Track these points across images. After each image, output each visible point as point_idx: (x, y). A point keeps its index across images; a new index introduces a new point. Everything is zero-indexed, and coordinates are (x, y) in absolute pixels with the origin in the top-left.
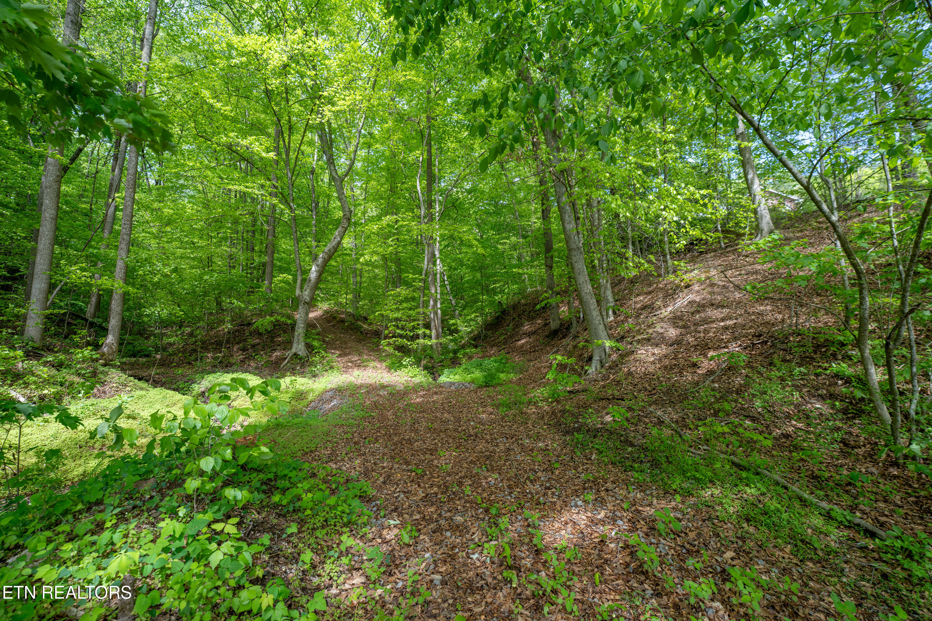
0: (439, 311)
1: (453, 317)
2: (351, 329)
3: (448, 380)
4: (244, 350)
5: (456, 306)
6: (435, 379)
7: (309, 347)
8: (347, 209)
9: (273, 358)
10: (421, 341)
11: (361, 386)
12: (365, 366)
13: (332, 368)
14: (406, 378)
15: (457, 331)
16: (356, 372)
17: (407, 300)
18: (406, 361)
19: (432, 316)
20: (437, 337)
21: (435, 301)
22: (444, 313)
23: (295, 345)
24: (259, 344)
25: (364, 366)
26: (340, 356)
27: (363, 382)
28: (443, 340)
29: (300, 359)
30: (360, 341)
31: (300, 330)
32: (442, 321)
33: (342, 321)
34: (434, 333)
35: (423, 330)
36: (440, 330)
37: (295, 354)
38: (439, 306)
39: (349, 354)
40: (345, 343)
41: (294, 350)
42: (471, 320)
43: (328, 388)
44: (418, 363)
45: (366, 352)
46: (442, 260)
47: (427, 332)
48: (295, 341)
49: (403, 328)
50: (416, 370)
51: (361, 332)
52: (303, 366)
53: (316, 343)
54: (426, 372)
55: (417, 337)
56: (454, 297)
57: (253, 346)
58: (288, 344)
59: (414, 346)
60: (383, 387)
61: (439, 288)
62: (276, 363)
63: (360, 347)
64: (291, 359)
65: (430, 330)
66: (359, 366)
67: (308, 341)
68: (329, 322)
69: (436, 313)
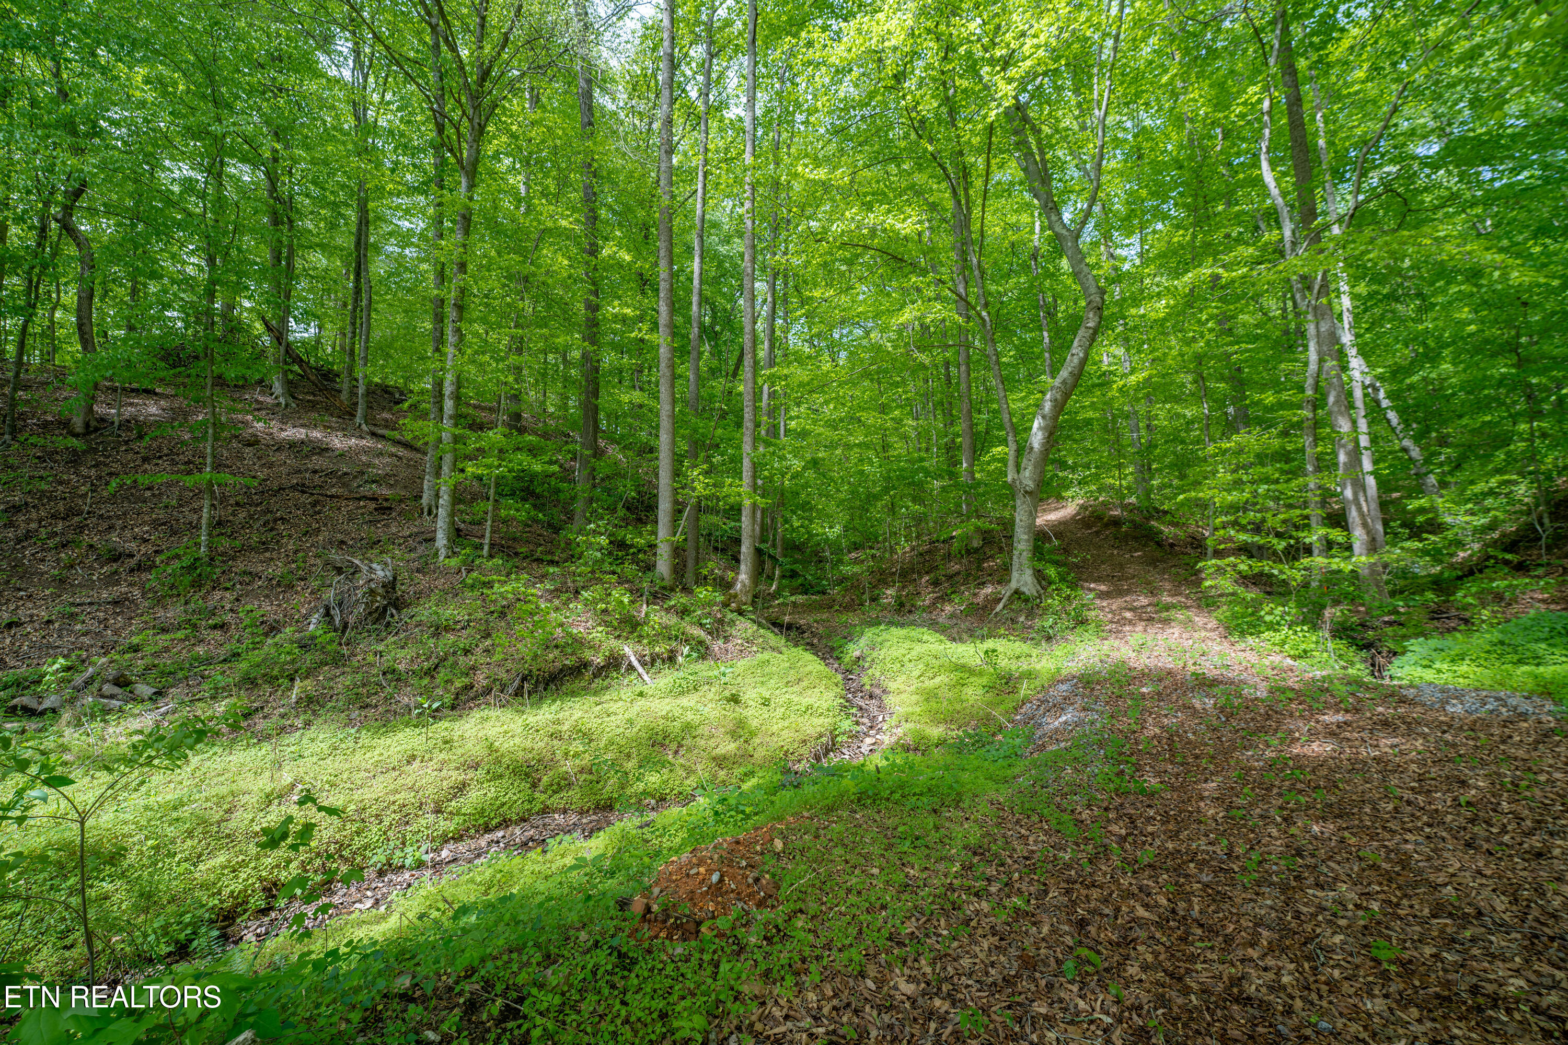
0: (1371, 481)
1: (1419, 490)
2: (1135, 538)
3: (1429, 675)
4: (936, 583)
5: (1427, 461)
6: (1376, 669)
7: (1039, 575)
8: (1093, 290)
9: (980, 600)
10: (1319, 560)
11: (1144, 675)
12: (1167, 622)
13: (1082, 622)
14: (1276, 659)
15: (1435, 527)
16: (1137, 635)
17: (1261, 459)
18: (1272, 611)
19: (1349, 493)
20: (1373, 547)
21: (1355, 454)
22: (1384, 485)
23: (1015, 575)
24: (958, 573)
25: (1161, 621)
26: (1102, 595)
27: (1151, 663)
28: (1394, 554)
29: (1027, 601)
30: (1153, 562)
31: (1022, 543)
32: (1383, 505)
33: (1116, 523)
34: (1359, 536)
35: (1322, 531)
36: (1380, 527)
37: (1017, 592)
38: (1367, 465)
39: (1128, 592)
40: (1121, 566)
41: (1014, 585)
42: (1491, 493)
43: (1064, 672)
44: (1312, 619)
45: (1168, 586)
46: (1364, 353)
47: (1337, 535)
48: (1015, 568)
49: (1257, 528)
50: (1305, 638)
51: (1159, 544)
52: (1030, 615)
53: (1051, 572)
54: (1341, 645)
55: (1302, 550)
56: (1417, 439)
57: (950, 577)
58: (1003, 575)
59: (1293, 574)
60: (1205, 684)
61: (1363, 425)
62: (984, 608)
63: (1153, 576)
64: (1010, 601)
65: (1346, 528)
66: (1150, 619)
67: (1040, 566)
68: (1089, 527)
69: (1359, 486)
